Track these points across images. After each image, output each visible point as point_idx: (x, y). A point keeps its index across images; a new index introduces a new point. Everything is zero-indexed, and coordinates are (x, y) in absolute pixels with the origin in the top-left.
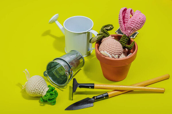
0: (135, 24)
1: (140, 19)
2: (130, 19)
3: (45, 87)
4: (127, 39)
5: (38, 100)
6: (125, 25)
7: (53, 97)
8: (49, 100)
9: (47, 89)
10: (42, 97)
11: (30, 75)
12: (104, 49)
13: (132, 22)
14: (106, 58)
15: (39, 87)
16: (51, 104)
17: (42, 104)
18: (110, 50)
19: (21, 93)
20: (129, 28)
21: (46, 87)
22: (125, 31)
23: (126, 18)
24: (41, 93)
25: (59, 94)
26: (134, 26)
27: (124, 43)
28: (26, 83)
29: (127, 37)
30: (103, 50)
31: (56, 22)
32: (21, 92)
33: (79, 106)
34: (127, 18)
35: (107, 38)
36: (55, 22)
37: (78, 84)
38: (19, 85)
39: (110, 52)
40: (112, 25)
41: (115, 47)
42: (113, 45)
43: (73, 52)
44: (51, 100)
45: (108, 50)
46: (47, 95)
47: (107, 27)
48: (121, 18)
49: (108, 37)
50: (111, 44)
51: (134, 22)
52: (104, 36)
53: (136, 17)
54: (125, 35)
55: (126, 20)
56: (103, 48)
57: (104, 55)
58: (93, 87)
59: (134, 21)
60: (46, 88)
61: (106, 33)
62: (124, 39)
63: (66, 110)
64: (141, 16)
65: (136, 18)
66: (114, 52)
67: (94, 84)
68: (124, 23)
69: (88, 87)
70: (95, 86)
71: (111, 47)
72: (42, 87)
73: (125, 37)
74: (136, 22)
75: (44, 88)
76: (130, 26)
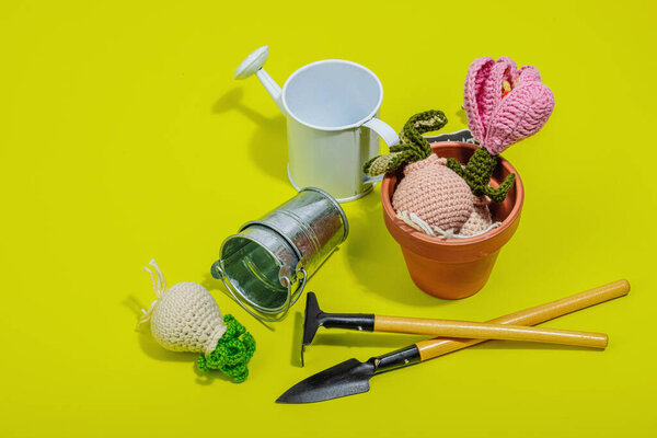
0: (518, 120)
1: (534, 106)
2: (501, 102)
3: (212, 322)
4: (489, 164)
5: (192, 364)
6: (483, 119)
7: (238, 360)
8: (227, 367)
9: (220, 331)
10: (203, 355)
11: (165, 281)
12: (410, 204)
13: (506, 114)
14: (414, 234)
15: (194, 326)
16: (232, 379)
17: (204, 378)
18: (428, 209)
19: (137, 334)
20: (497, 131)
21: (216, 324)
22: (484, 136)
23: (489, 95)
24: (199, 345)
25: (257, 347)
26: (513, 126)
27: (480, 175)
28: (153, 305)
29: (492, 156)
30: (405, 206)
31: (259, 73)
32: (136, 331)
33: (323, 391)
34: (492, 97)
35: (421, 162)
36: (256, 73)
37: (321, 315)
38: (132, 302)
39: (429, 215)
40: (440, 114)
41: (447, 199)
42: (439, 192)
43: (311, 194)
44: (233, 367)
45: (423, 211)
46: (220, 355)
47: (423, 119)
48: (473, 94)
49: (426, 161)
50: (433, 187)
51: (513, 113)
52: (412, 156)
53: (521, 98)
54: (484, 149)
55: (490, 101)
56: (405, 200)
57: (407, 225)
58: (369, 327)
59: (512, 109)
60: (217, 328)
61: (418, 144)
62: (481, 162)
63: (278, 401)
64: (536, 95)
65: (521, 100)
66: (441, 217)
67: (372, 316)
68: (482, 109)
69: (353, 326)
70: (378, 322)
71: (433, 200)
72: (204, 324)
73: (484, 157)
74: (521, 114)
75: (209, 328)
76: (499, 124)
